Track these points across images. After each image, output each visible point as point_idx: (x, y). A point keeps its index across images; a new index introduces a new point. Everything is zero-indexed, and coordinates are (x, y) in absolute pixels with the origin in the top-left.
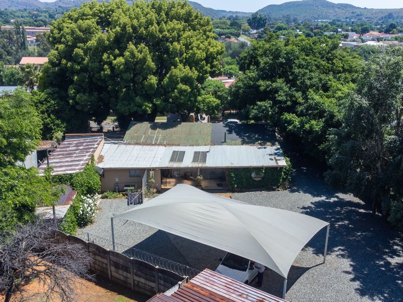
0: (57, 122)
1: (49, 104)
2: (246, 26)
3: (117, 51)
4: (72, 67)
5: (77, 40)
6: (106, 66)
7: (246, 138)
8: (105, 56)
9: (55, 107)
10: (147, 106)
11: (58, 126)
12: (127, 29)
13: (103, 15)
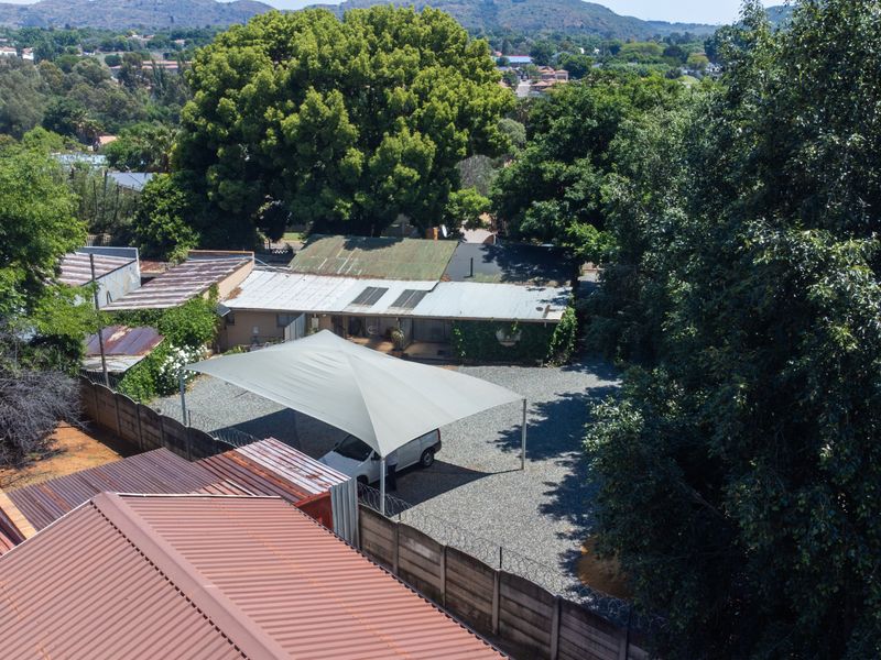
0: (184, 230)
1: (173, 198)
2: (699, 55)
3: (290, 104)
4: (214, 131)
5: (226, 82)
6: (270, 131)
7: (513, 271)
8: (270, 111)
9: (183, 203)
10: (341, 206)
11: (186, 236)
12: (310, 62)
13: (283, 37)
